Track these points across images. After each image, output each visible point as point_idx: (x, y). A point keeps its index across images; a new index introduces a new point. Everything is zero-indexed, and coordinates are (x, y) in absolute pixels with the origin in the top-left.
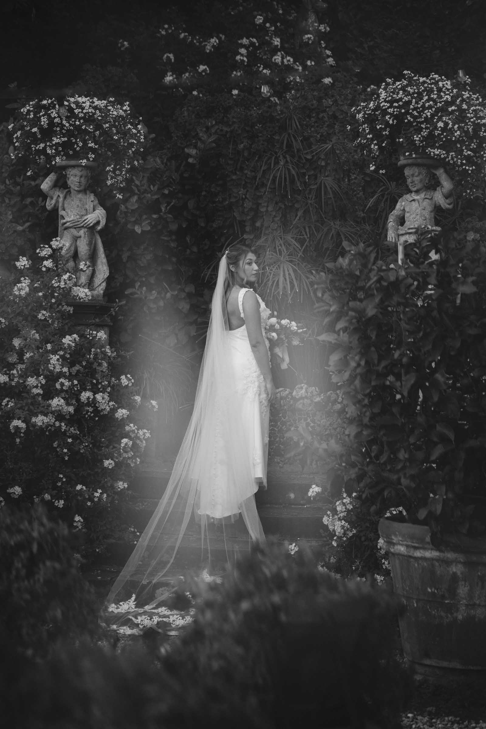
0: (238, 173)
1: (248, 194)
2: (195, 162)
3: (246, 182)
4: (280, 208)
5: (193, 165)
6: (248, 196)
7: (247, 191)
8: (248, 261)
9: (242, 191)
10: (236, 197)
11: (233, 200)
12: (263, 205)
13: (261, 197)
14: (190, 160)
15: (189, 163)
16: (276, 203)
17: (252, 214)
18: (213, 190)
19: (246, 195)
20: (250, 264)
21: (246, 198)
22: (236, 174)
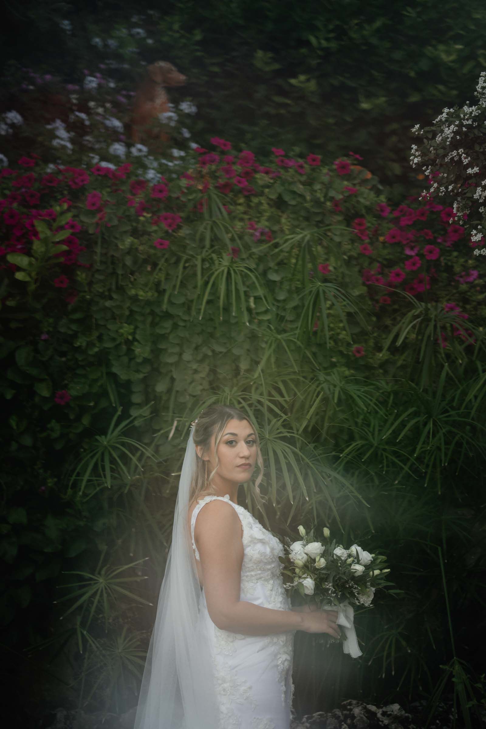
0: (115, 296)
1: (138, 332)
2: (28, 279)
3: (132, 311)
4: (205, 356)
5: (23, 285)
6: (137, 337)
7: (136, 328)
8: (226, 437)
9: (126, 329)
10: (114, 339)
11: (109, 345)
12: (170, 351)
13: (164, 337)
14: (19, 276)
15: (17, 280)
16: (197, 348)
17: (147, 369)
18: (63, 330)
19: (134, 334)
20: (231, 443)
21: (135, 339)
22: (111, 298)
